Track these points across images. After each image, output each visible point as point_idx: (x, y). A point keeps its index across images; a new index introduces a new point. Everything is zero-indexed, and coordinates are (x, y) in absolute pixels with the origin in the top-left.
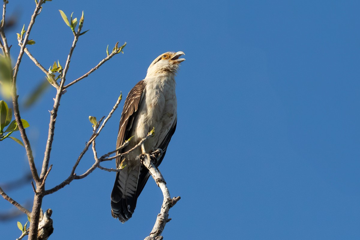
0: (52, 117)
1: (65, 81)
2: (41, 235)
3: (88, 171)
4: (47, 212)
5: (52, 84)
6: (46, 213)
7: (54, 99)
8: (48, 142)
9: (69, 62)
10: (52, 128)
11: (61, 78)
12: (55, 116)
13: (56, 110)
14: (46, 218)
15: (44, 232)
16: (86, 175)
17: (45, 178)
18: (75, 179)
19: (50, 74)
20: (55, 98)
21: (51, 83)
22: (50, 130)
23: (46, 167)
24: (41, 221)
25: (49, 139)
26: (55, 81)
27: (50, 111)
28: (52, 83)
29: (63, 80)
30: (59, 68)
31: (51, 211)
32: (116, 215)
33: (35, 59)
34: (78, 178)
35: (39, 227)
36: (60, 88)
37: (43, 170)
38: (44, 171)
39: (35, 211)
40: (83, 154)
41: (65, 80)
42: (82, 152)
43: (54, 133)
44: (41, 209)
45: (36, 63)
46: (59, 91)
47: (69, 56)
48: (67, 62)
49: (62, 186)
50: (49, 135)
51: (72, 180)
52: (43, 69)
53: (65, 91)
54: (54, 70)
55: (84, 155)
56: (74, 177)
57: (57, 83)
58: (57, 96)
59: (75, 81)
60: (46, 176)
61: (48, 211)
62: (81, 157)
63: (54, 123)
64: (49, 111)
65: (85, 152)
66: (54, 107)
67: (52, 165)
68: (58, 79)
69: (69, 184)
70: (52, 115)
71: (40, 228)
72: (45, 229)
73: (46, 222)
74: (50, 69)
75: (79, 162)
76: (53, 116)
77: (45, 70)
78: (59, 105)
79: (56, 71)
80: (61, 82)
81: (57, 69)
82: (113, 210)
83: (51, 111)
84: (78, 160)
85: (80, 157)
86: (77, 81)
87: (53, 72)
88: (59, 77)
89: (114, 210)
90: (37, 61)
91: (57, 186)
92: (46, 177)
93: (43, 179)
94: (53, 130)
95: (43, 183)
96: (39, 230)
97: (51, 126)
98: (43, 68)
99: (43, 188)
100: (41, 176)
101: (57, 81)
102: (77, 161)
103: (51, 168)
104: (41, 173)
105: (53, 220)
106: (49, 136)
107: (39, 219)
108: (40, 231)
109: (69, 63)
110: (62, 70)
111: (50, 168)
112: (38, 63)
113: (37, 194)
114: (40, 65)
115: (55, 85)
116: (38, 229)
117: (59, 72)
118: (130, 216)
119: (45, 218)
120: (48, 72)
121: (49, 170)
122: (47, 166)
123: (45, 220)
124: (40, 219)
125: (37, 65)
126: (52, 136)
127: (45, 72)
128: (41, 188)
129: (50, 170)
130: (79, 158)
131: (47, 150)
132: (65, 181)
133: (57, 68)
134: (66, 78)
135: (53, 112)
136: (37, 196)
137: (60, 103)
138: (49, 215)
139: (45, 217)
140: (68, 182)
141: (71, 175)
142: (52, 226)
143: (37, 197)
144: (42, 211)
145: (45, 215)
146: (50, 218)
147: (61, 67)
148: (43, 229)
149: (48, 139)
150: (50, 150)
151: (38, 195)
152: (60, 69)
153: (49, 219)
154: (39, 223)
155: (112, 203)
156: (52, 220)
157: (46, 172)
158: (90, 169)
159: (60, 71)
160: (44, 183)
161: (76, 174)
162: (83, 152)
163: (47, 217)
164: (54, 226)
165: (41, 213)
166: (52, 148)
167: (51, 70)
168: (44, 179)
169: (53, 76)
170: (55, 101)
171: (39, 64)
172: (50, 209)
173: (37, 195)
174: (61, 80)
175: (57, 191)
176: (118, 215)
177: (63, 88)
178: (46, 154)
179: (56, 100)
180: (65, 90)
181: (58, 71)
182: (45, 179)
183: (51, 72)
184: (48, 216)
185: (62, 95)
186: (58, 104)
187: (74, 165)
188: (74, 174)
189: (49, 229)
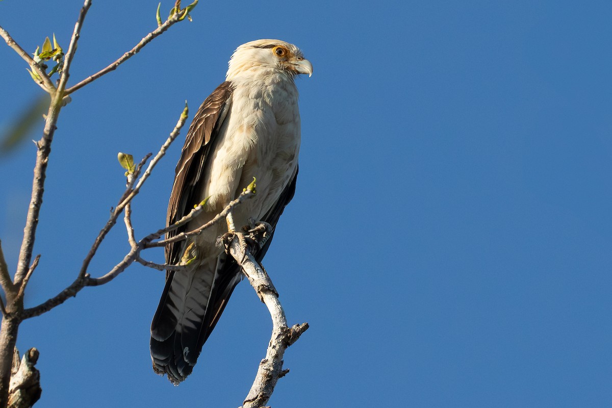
0: (40, 154)
1: (69, 78)
2: (15, 403)
3: (116, 268)
4: (29, 356)
5: (41, 85)
6: (26, 357)
7: (44, 116)
8: (32, 206)
9: (77, 38)
10: (39, 178)
11: (60, 71)
12: (47, 151)
13: (49, 140)
14: (26, 366)
15: (20, 397)
16: (111, 277)
17: (24, 283)
18: (88, 285)
19: (36, 64)
20: (47, 115)
21: (38, 82)
22: (35, 181)
23: (26, 261)
24: (15, 373)
25: (34, 199)
26: (48, 77)
27: (36, 142)
28: (41, 83)
29: (63, 75)
30: (56, 50)
31: (37, 353)
32: (160, 369)
33: (5, 31)
34: (94, 283)
35: (12, 387)
36: (58, 94)
37: (21, 265)
38: (22, 268)
39: (3, 352)
40: (106, 232)
41: (67, 76)
42: (104, 228)
43: (45, 187)
44: (15, 349)
45: (7, 39)
46: (54, 100)
47: (77, 25)
48: (74, 37)
49: (60, 300)
50: (33, 192)
51: (82, 286)
52: (21, 54)
53: (70, 99)
54: (46, 54)
55: (106, 236)
56: (85, 281)
57: (50, 83)
58: (51, 110)
59: (90, 78)
60: (26, 278)
61: (29, 352)
62: (100, 240)
63: (44, 167)
64: (34, 141)
65: (109, 228)
66: (45, 134)
67: (39, 256)
68: (53, 73)
69: (75, 296)
70: (40, 149)
71: (13, 389)
72: (24, 390)
73: (27, 375)
74: (36, 54)
75: (96, 249)
76: (43, 153)
77: (26, 54)
78: (56, 128)
79: (49, 58)
80: (59, 81)
81: (51, 53)
82: (154, 359)
83: (39, 142)
84: (95, 246)
85: (98, 238)
86: (93, 79)
87: (43, 59)
88: (55, 70)
89: (156, 357)
90: (8, 35)
91: (50, 301)
92: (27, 281)
93: (19, 284)
94: (41, 182)
95: (19, 294)
96: (11, 392)
97: (39, 172)
98: (22, 50)
99: (19, 303)
100: (16, 279)
101: (50, 78)
102: (93, 247)
103: (38, 262)
104: (16, 272)
105: (40, 372)
106: (35, 194)
107: (12, 370)
108: (13, 396)
109: (78, 41)
110: (63, 54)
111: (35, 262)
112: (12, 41)
113: (8, 316)
114: (16, 44)
115: (46, 87)
116: (9, 391)
117: (56, 60)
118: (188, 370)
119: (24, 368)
120: (31, 58)
121: (32, 266)
122: (28, 257)
123: (23, 372)
124: (14, 370)
125: (10, 45)
126: (40, 193)
127: (27, 59)
128: (15, 305)
129: (35, 266)
130: (97, 241)
131: (29, 224)
132: (66, 290)
133: (51, 50)
134: (70, 72)
135: (42, 143)
136: (8, 320)
137: (57, 125)
138: (32, 360)
139: (25, 364)
140: (73, 291)
141: (79, 278)
142: (38, 384)
143: (8, 323)
144: (18, 352)
145: (24, 360)
146: (35, 366)
147: (59, 49)
148: (19, 390)
149: (32, 202)
150: (35, 223)
151: (10, 319)
152: (58, 53)
153: (32, 369)
154: (12, 378)
155: (153, 341)
156: (38, 371)
157: (26, 269)
158: (119, 265)
159: (58, 57)
160: (23, 294)
161: (89, 275)
162: (105, 230)
163: (28, 366)
164: (42, 385)
165: (16, 356)
166: (39, 219)
167: (38, 54)
168: (23, 286)
169: (43, 67)
170: (47, 121)
171: (14, 43)
172: (34, 349)
173: (6, 318)
174: (61, 76)
175: (49, 310)
176: (164, 367)
177: (63, 93)
178: (27, 231)
179: (48, 119)
180: (67, 96)
181: (54, 58)
182: (25, 285)
183: (39, 60)
184: (30, 364)
185: (62, 108)
186: (53, 128)
187: (85, 256)
188: (86, 276)
189: (31, 390)
